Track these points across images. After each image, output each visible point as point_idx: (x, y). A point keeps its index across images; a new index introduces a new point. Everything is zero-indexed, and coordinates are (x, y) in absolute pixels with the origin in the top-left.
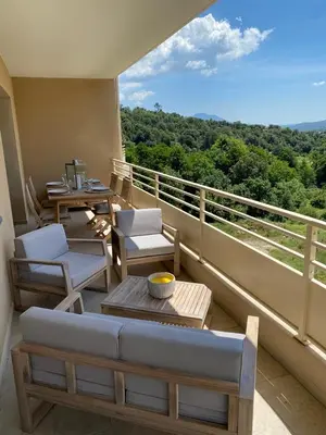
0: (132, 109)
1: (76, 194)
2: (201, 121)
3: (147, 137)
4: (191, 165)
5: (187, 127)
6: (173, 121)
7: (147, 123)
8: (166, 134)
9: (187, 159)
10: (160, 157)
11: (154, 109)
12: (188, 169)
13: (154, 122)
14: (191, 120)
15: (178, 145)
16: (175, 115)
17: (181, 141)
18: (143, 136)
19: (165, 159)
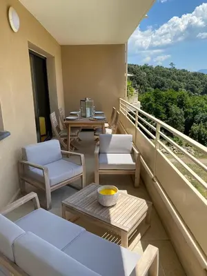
0: (154, 67)
1: (83, 120)
2: (203, 74)
3: (163, 85)
4: (191, 105)
5: (192, 79)
6: (182, 75)
7: (163, 76)
8: (176, 83)
9: (189, 100)
10: (169, 99)
11: (170, 67)
12: (190, 107)
13: (169, 75)
14: (195, 74)
15: (184, 91)
16: (184, 70)
17: (187, 88)
18: (160, 84)
19: (173, 99)
